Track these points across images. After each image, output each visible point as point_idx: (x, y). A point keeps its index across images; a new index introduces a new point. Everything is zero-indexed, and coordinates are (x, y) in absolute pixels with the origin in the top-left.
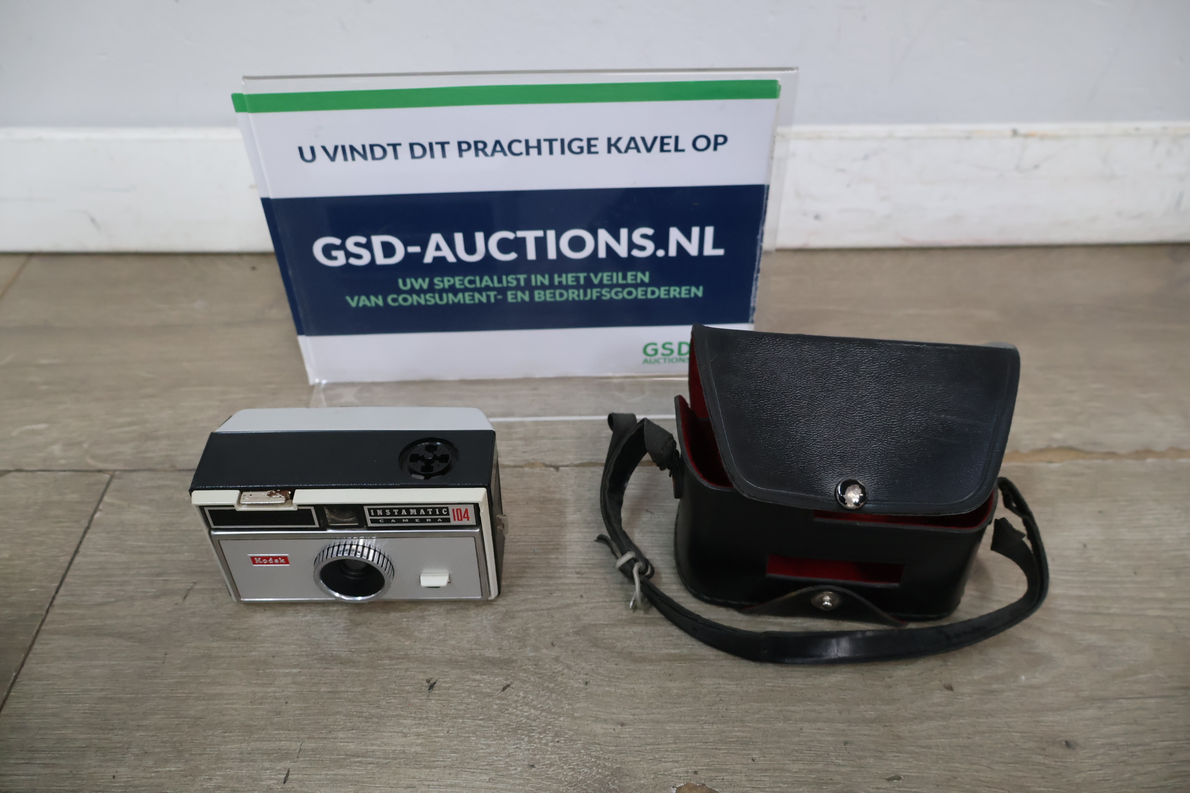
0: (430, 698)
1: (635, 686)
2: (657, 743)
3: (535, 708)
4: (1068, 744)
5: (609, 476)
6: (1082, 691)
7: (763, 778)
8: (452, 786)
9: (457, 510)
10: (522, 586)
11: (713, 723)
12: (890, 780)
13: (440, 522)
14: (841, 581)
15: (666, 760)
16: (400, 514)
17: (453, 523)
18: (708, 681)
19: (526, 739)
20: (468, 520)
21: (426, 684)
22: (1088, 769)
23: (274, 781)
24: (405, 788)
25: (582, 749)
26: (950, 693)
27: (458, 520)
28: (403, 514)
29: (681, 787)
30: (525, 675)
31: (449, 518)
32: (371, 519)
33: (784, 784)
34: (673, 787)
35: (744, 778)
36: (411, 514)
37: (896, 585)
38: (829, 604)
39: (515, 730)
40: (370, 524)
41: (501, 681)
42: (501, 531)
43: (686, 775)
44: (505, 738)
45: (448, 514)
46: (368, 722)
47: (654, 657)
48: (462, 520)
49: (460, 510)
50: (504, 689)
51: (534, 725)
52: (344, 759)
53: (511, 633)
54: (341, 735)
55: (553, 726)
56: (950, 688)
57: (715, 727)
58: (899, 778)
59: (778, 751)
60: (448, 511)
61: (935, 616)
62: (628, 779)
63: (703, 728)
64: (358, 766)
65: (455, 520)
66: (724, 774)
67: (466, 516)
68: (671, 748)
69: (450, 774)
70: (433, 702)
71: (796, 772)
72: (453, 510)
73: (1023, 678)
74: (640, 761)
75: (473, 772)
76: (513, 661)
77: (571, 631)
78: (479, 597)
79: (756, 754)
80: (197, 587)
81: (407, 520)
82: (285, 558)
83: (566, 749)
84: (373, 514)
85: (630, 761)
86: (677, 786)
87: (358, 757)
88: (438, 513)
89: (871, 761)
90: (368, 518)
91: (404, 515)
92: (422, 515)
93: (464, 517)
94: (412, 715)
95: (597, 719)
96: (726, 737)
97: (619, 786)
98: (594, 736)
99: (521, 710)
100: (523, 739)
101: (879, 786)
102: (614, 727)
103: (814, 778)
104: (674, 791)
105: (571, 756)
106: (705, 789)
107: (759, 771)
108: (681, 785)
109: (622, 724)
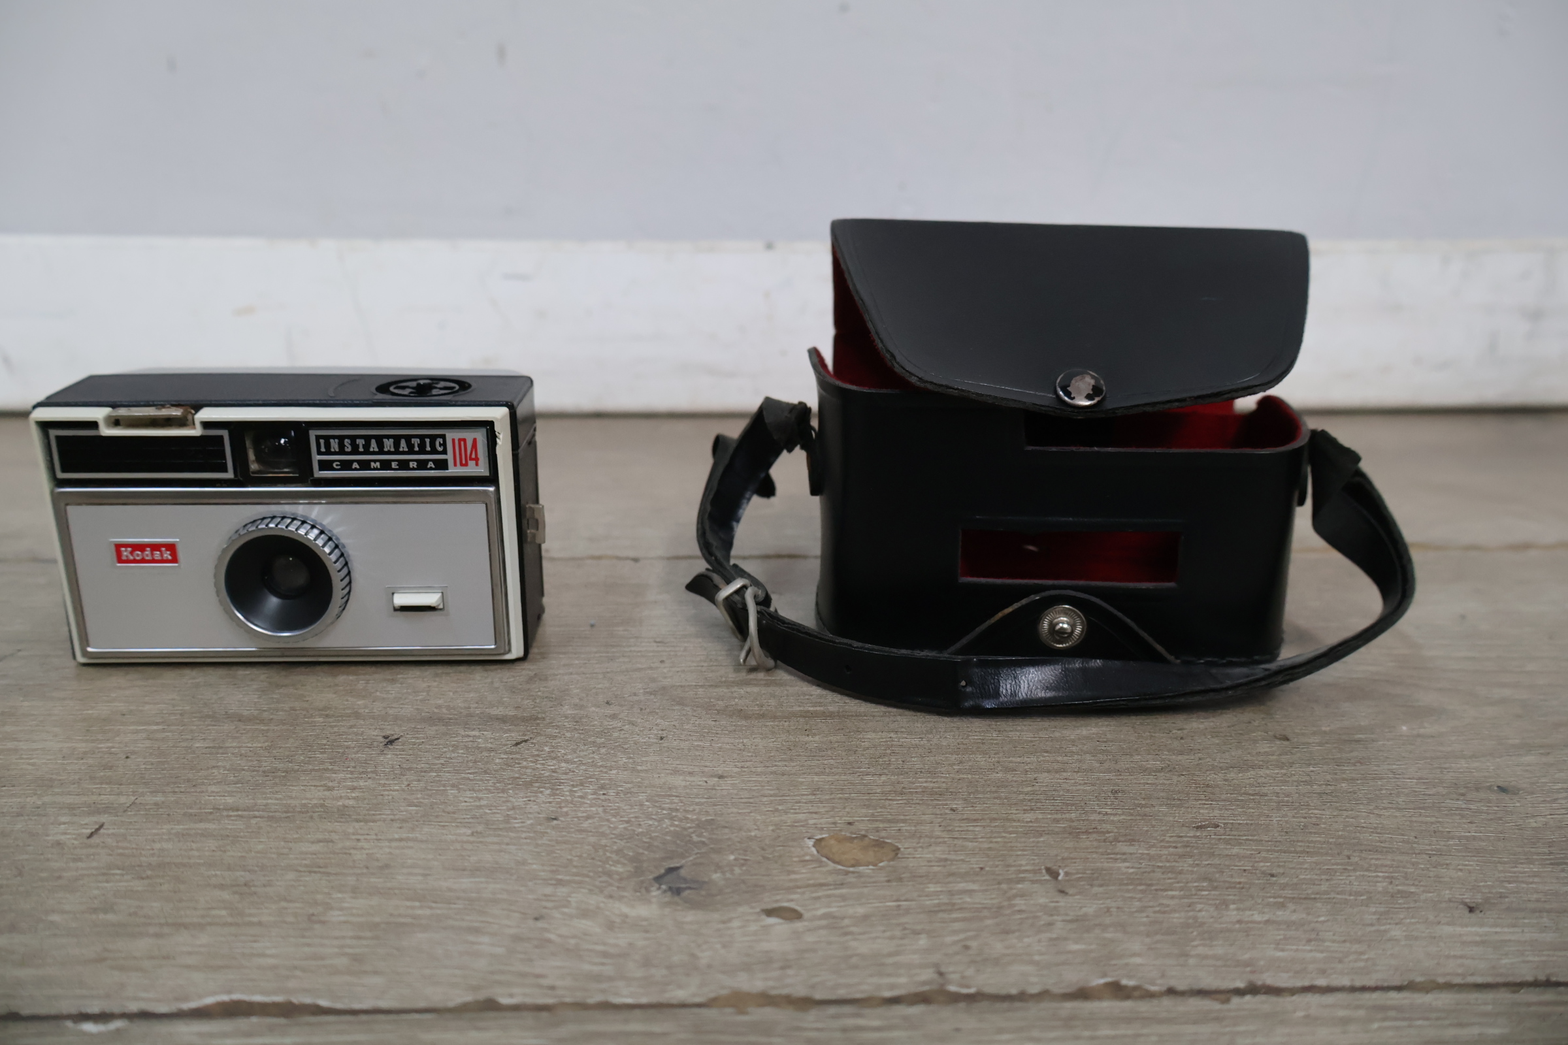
0: (385, 752)
1: (745, 741)
2: (780, 794)
3: (567, 761)
4: (1502, 789)
6: (1509, 739)
7: (971, 828)
8: (401, 840)
9: (460, 440)
10: (564, 653)
11: (880, 775)
12: (1199, 828)
13: (431, 469)
15: (797, 811)
17: (453, 470)
18: (871, 735)
19: (548, 792)
20: (477, 465)
21: (382, 740)
22: (1548, 813)
23: (68, 836)
24: (313, 843)
25: (647, 801)
26: (1286, 743)
27: (462, 465)
28: (371, 450)
29: (822, 839)
30: (557, 731)
31: (446, 461)
33: (1011, 834)
34: (809, 838)
35: (937, 828)
36: (386, 450)
38: (1065, 626)
39: (531, 783)
41: (516, 736)
43: (834, 826)
44: (510, 791)
45: (445, 452)
46: (268, 776)
47: (779, 714)
48: (466, 465)
49: (464, 440)
50: (517, 744)
51: (562, 778)
52: (211, 813)
53: (539, 693)
54: (213, 788)
55: (597, 779)
56: (1284, 738)
57: (883, 778)
58: (1215, 826)
59: (998, 801)
60: (444, 445)
61: (1243, 660)
62: (726, 831)
63: (862, 779)
64: (233, 820)
65: (455, 465)
66: (902, 825)
67: (473, 456)
68: (804, 799)
69: (401, 828)
70: (389, 756)
71: (1031, 822)
72: (453, 440)
73: (1404, 728)
74: (751, 812)
75: (444, 826)
76: (537, 718)
77: (641, 691)
78: (493, 647)
79: (958, 804)
81: (378, 464)
82: (171, 548)
83: (618, 801)
84: (323, 449)
85: (732, 813)
86: (817, 838)
87: (238, 810)
88: (428, 449)
89: (1164, 809)
90: (316, 458)
91: (374, 453)
92: (403, 453)
93: (471, 459)
94: (349, 769)
95: (676, 772)
96: (904, 788)
97: (709, 839)
98: (670, 789)
99: (543, 764)
100: (541, 792)
101: (1181, 835)
102: (705, 779)
103: (1064, 827)
104: (811, 843)
105: (625, 808)
106: (866, 841)
107: (965, 821)
108: (824, 836)
109: (721, 777)
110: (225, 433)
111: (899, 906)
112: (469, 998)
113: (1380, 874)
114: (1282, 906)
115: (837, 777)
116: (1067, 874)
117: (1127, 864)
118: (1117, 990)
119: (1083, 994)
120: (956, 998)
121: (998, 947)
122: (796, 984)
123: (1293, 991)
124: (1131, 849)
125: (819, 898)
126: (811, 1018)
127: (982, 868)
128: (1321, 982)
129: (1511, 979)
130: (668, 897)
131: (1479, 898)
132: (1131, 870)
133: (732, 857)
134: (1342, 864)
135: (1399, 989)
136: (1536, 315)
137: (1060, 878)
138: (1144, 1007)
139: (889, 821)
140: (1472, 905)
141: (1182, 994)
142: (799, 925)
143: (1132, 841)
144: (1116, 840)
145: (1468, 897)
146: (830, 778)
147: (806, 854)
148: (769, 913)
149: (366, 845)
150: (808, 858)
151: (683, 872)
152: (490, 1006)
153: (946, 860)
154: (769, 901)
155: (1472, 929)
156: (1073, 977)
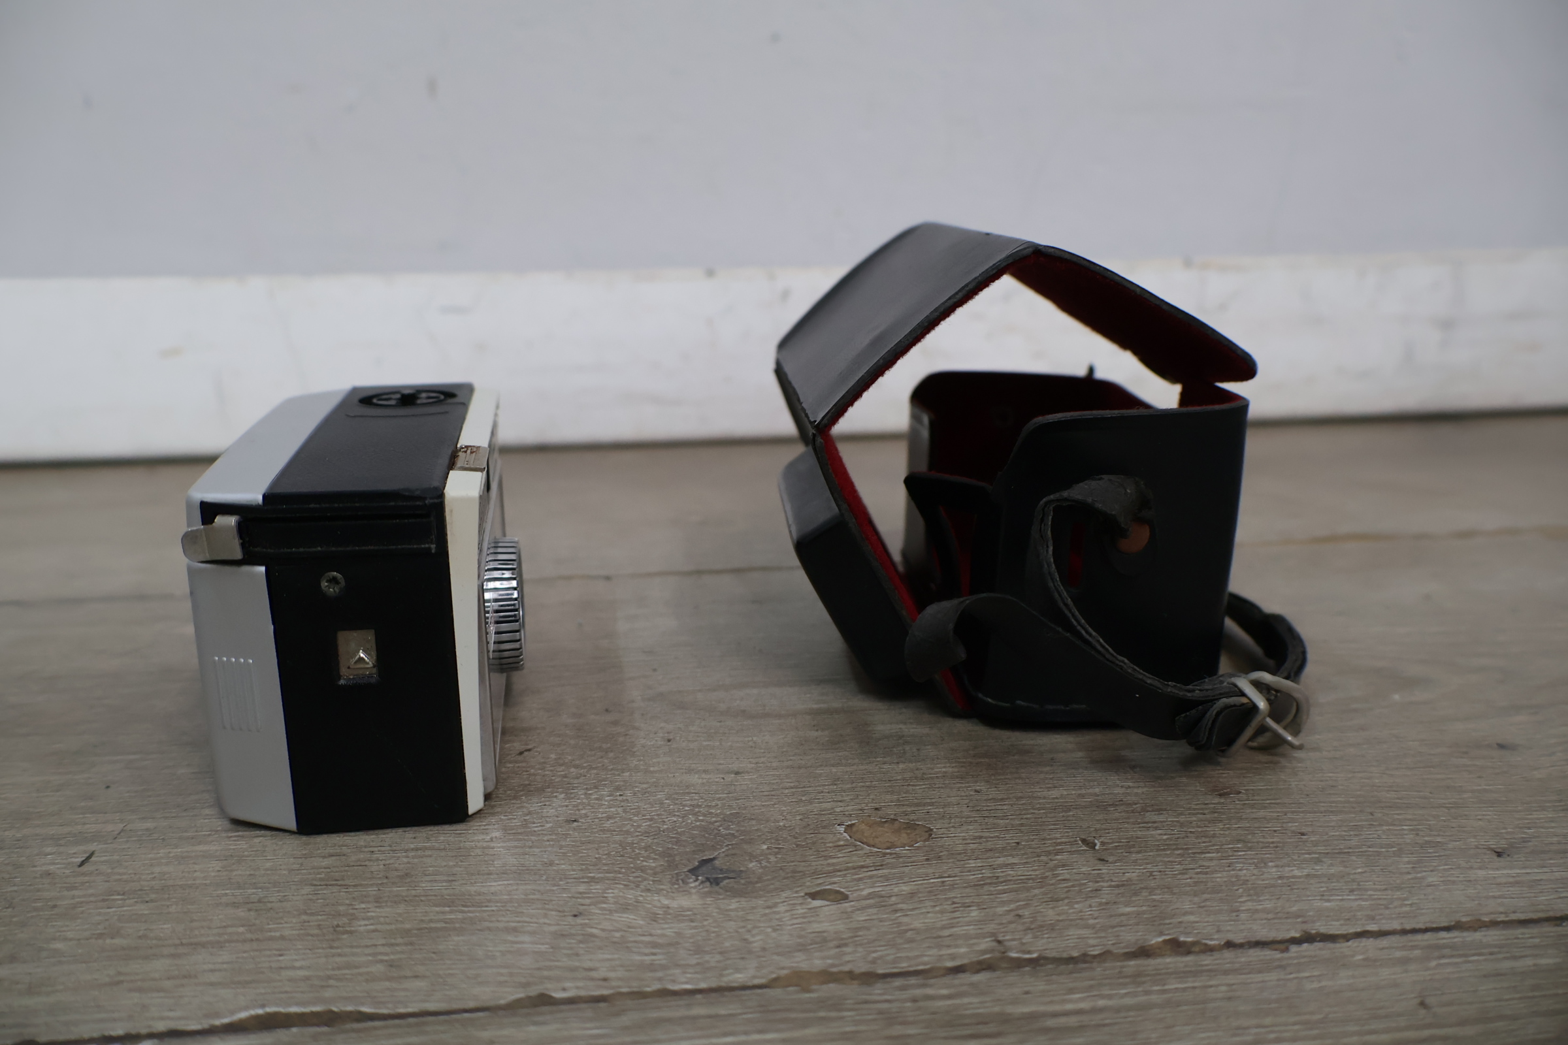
1: (755, 739)
2: (801, 786)
3: (576, 767)
4: (1501, 746)
6: (1495, 701)
7: (1000, 807)
8: (417, 849)
11: (898, 763)
12: (1222, 795)
15: (821, 800)
19: (562, 796)
22: (1548, 766)
23: (57, 866)
24: (324, 857)
25: (666, 799)
29: (852, 825)
30: (560, 739)
33: (1039, 810)
34: (839, 825)
35: (965, 809)
39: (542, 789)
41: (517, 746)
43: (861, 812)
44: (523, 797)
47: (783, 712)
50: (521, 753)
51: (575, 782)
52: (209, 835)
55: (611, 781)
57: (901, 766)
58: (1237, 792)
59: (1020, 781)
62: (754, 822)
63: (881, 768)
64: (235, 841)
66: (929, 808)
68: (826, 789)
73: (1396, 697)
74: (775, 804)
75: (460, 834)
76: (537, 728)
77: (640, 698)
79: (980, 786)
83: (636, 801)
85: (756, 806)
86: (847, 824)
89: (1184, 779)
95: (690, 771)
96: (923, 774)
97: (737, 831)
98: (688, 787)
99: (551, 771)
100: (556, 796)
101: (1206, 802)
102: (722, 776)
103: (1091, 802)
104: (842, 829)
105: (645, 807)
106: (897, 825)
107: (992, 801)
108: (853, 822)
109: (737, 773)
111: (943, 882)
112: (520, 994)
113: (1405, 827)
114: (1318, 861)
115: (855, 767)
116: (1103, 843)
117: (1159, 832)
118: (1176, 947)
119: (1144, 952)
120: (1018, 964)
121: (1050, 914)
122: (856, 959)
123: (1347, 938)
124: (1161, 818)
125: (860, 879)
126: (877, 991)
127: (1018, 843)
128: (1373, 927)
129: (1551, 914)
130: (707, 887)
131: (1503, 844)
132: (1165, 837)
133: (765, 847)
134: (1366, 821)
135: (1447, 929)
136: (1447, 325)
137: (1097, 847)
138: (1207, 960)
139: (917, 805)
140: (1499, 850)
141: (1241, 946)
142: (846, 905)
143: (1159, 811)
144: (1144, 810)
145: (1492, 843)
146: (848, 769)
147: (839, 840)
148: (814, 896)
149: (381, 857)
150: (842, 843)
151: (717, 862)
152: (544, 1001)
153: (981, 837)
154: (812, 885)
155: (1503, 871)
156: (1131, 937)
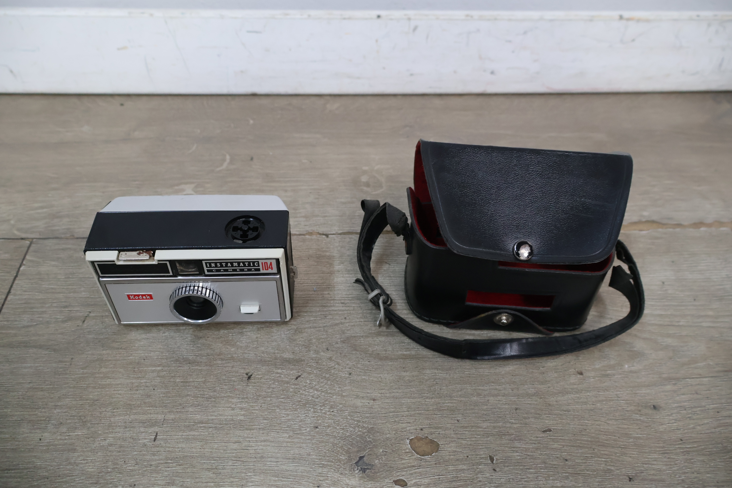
0: (249, 384)
1: (381, 375)
2: (396, 411)
3: (317, 390)
4: (655, 407)
5: (363, 241)
6: (663, 374)
7: (464, 432)
8: (265, 441)
9: (265, 263)
10: (306, 312)
11: (432, 398)
12: (544, 431)
13: (253, 271)
14: (514, 307)
15: (403, 422)
16: (226, 266)
17: (262, 271)
18: (428, 371)
19: (312, 410)
20: (272, 270)
21: (246, 376)
22: (668, 422)
23: (147, 440)
24: (234, 443)
25: (349, 416)
26: (581, 376)
27: (266, 270)
28: (228, 266)
29: (412, 439)
30: (310, 369)
31: (259, 269)
32: (207, 270)
33: (478, 436)
34: (407, 439)
35: (452, 432)
36: (234, 266)
37: (549, 309)
38: (505, 321)
39: (305, 405)
40: (206, 273)
41: (295, 373)
42: (293, 277)
43: (416, 431)
44: (299, 410)
45: (259, 266)
46: (208, 401)
47: (393, 357)
48: (268, 270)
49: (267, 263)
50: (297, 378)
51: (316, 401)
52: (194, 425)
53: (300, 342)
54: (191, 409)
55: (329, 401)
56: (581, 374)
57: (433, 400)
58: (550, 430)
59: (474, 415)
60: (258, 264)
61: (572, 328)
62: (378, 434)
63: (426, 401)
64: (202, 429)
65: (263, 270)
66: (440, 430)
67: (270, 267)
68: (405, 414)
69: (263, 433)
70: (250, 387)
71: (485, 428)
72: (262, 263)
73: (626, 366)
74: (386, 423)
75: (278, 432)
76: (302, 361)
77: (339, 341)
78: (280, 320)
79: (460, 417)
80: (91, 315)
81: (231, 270)
82: (150, 296)
83: (338, 416)
84: (208, 266)
85: (380, 423)
86: (410, 438)
87: (203, 423)
88: (252, 265)
89: (533, 420)
90: (205, 269)
91: (229, 267)
92: (242, 267)
93: (269, 268)
94: (237, 396)
95: (357, 397)
96: (441, 407)
97: (373, 439)
98: (356, 407)
99: (308, 392)
100: (310, 410)
101: (538, 436)
102: (368, 401)
103: (497, 431)
104: (408, 441)
105: (341, 420)
106: (428, 440)
107: (462, 428)
108: (413, 437)
109: (374, 400)
110: (168, 263)
111: (439, 478)
113: (603, 459)
114: (567, 478)
115: (416, 400)
116: (497, 460)
117: (517, 454)
124: (519, 445)
125: (412, 474)
127: (467, 456)
130: (361, 474)
131: (634, 473)
132: (519, 457)
133: (381, 450)
134: (590, 454)
137: (494, 462)
139: (436, 428)
140: (631, 477)
143: (520, 440)
144: (515, 439)
145: (630, 472)
146: (414, 400)
147: (407, 449)
148: (396, 483)
149: (253, 444)
150: (407, 451)
151: (365, 459)
153: (455, 451)
154: (396, 476)
